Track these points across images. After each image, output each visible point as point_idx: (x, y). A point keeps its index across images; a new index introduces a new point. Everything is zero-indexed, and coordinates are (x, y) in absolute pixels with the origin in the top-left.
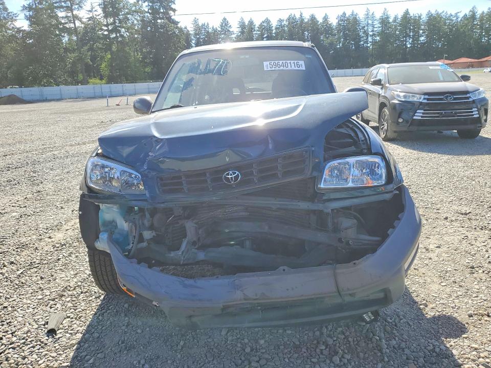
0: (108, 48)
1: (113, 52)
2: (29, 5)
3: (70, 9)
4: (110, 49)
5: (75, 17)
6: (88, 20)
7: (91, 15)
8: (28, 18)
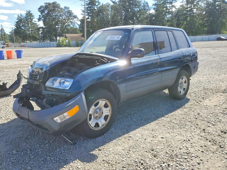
0: (185, 19)
1: (188, 21)
2: (155, 3)
3: (171, 3)
4: (186, 20)
5: (173, 6)
6: (180, 6)
7: (182, 4)
8: (154, 9)
